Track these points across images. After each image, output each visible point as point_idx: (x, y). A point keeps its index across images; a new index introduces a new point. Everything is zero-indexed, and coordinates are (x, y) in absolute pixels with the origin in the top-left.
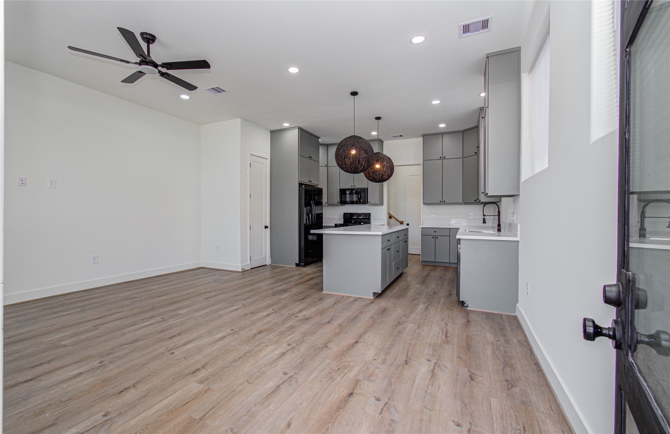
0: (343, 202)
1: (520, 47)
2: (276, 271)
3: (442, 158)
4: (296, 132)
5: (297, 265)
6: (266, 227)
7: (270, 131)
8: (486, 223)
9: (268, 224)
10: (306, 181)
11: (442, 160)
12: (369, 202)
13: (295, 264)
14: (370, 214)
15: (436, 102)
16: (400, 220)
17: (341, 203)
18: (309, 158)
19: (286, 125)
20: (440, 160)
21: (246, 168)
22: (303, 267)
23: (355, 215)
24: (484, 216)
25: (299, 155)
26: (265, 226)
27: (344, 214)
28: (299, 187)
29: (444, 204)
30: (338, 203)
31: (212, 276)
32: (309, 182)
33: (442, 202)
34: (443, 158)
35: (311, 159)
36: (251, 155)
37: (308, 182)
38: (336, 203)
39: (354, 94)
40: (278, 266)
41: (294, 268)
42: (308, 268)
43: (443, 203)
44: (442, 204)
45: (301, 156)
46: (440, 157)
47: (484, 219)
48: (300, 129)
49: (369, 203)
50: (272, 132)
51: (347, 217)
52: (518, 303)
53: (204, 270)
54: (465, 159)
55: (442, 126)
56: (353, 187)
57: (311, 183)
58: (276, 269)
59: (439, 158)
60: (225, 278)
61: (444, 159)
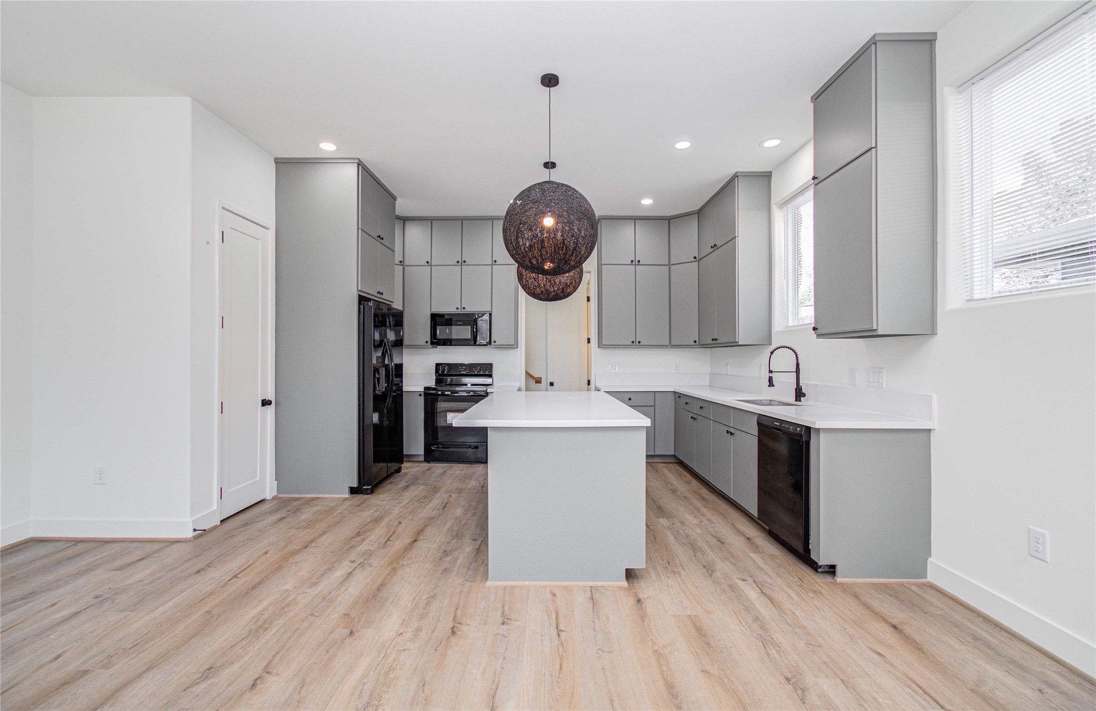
0: (436, 342)
1: (935, 34)
2: (303, 517)
3: (634, 263)
4: (350, 172)
5: (353, 491)
6: (265, 403)
7: (275, 159)
8: (774, 386)
9: (271, 396)
10: (371, 291)
11: (634, 266)
12: (495, 342)
13: (347, 490)
14: (491, 365)
15: (683, 145)
16: (536, 375)
17: (432, 343)
18: (379, 239)
19: (328, 147)
20: (630, 266)
21: (208, 243)
22: (369, 494)
23: (461, 368)
24: (771, 372)
25: (358, 229)
26: (263, 401)
27: (438, 365)
28: (360, 304)
29: (639, 347)
30: (427, 342)
31: (82, 573)
32: (379, 295)
33: (634, 344)
34: (636, 263)
35: (381, 241)
36: (223, 208)
37: (376, 294)
38: (423, 342)
39: (550, 81)
40: (299, 499)
41: (347, 499)
42: (382, 497)
43: (636, 344)
44: (636, 347)
45: (363, 231)
46: (632, 261)
47: (770, 379)
48: (360, 164)
49: (493, 343)
50: (280, 162)
51: (443, 371)
52: (930, 555)
53: (42, 550)
54: (672, 266)
55: (647, 202)
56: (460, 310)
57: (381, 296)
58: (298, 510)
59: (630, 263)
60: (139, 576)
61: (638, 265)
